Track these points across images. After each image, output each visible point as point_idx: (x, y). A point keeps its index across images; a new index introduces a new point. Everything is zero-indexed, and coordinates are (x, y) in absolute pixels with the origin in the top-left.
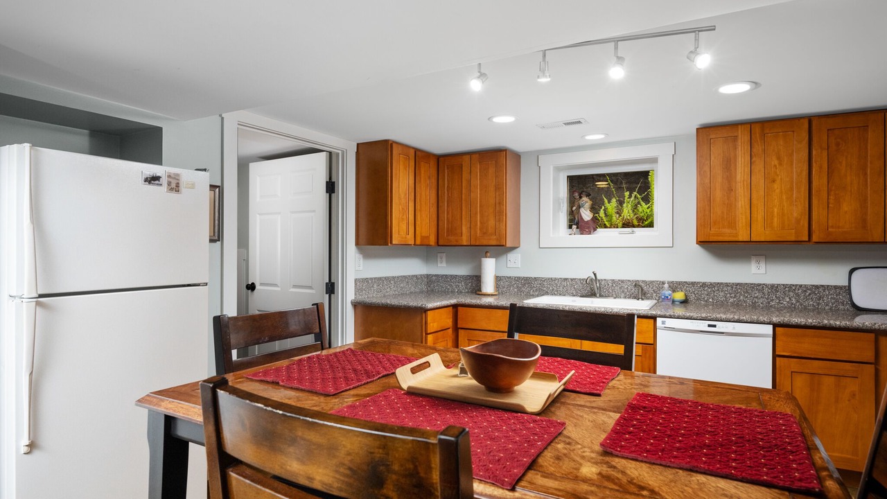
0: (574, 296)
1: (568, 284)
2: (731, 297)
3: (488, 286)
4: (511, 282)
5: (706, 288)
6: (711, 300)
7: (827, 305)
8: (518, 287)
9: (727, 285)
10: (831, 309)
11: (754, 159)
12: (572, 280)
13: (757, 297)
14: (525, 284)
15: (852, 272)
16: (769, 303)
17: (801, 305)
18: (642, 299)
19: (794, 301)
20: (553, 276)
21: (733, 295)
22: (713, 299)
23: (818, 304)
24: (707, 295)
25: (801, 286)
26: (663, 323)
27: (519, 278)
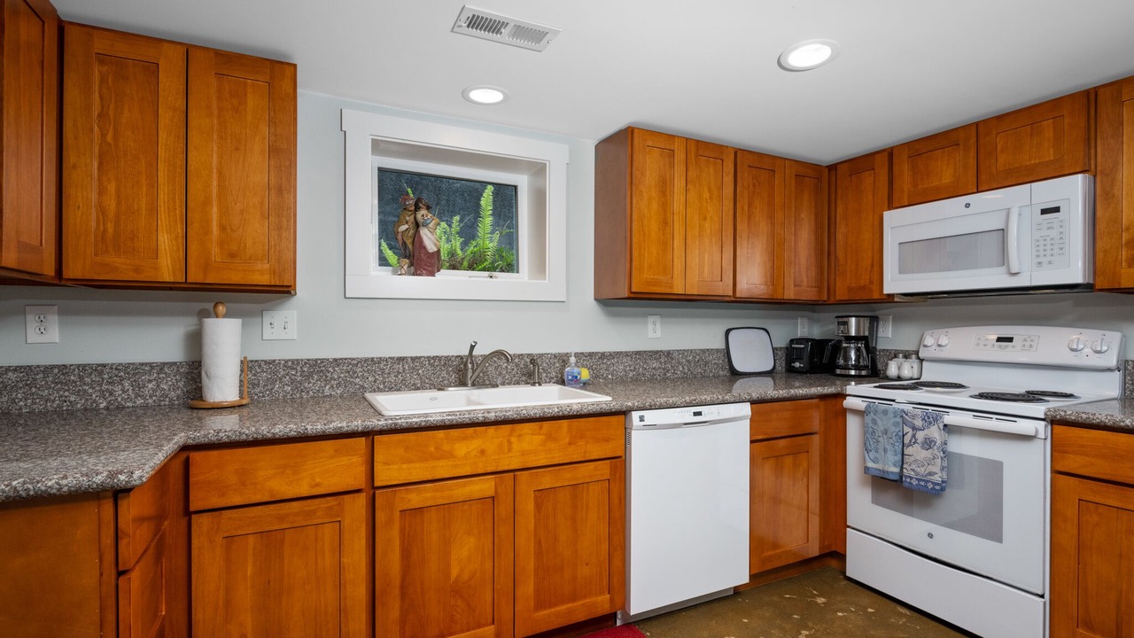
0: (418, 389)
1: (407, 367)
2: (631, 370)
3: (224, 385)
4: (275, 373)
5: (605, 361)
6: (610, 377)
7: (711, 372)
8: (293, 381)
9: (627, 354)
10: (713, 376)
11: (689, 186)
12: (413, 359)
13: (654, 369)
14: (311, 375)
15: (728, 332)
16: (665, 374)
17: (692, 373)
18: (540, 385)
19: (686, 371)
20: (375, 355)
21: (632, 368)
22: (612, 375)
23: (705, 371)
24: (606, 370)
25: (692, 351)
26: (642, 419)
27: (296, 362)
